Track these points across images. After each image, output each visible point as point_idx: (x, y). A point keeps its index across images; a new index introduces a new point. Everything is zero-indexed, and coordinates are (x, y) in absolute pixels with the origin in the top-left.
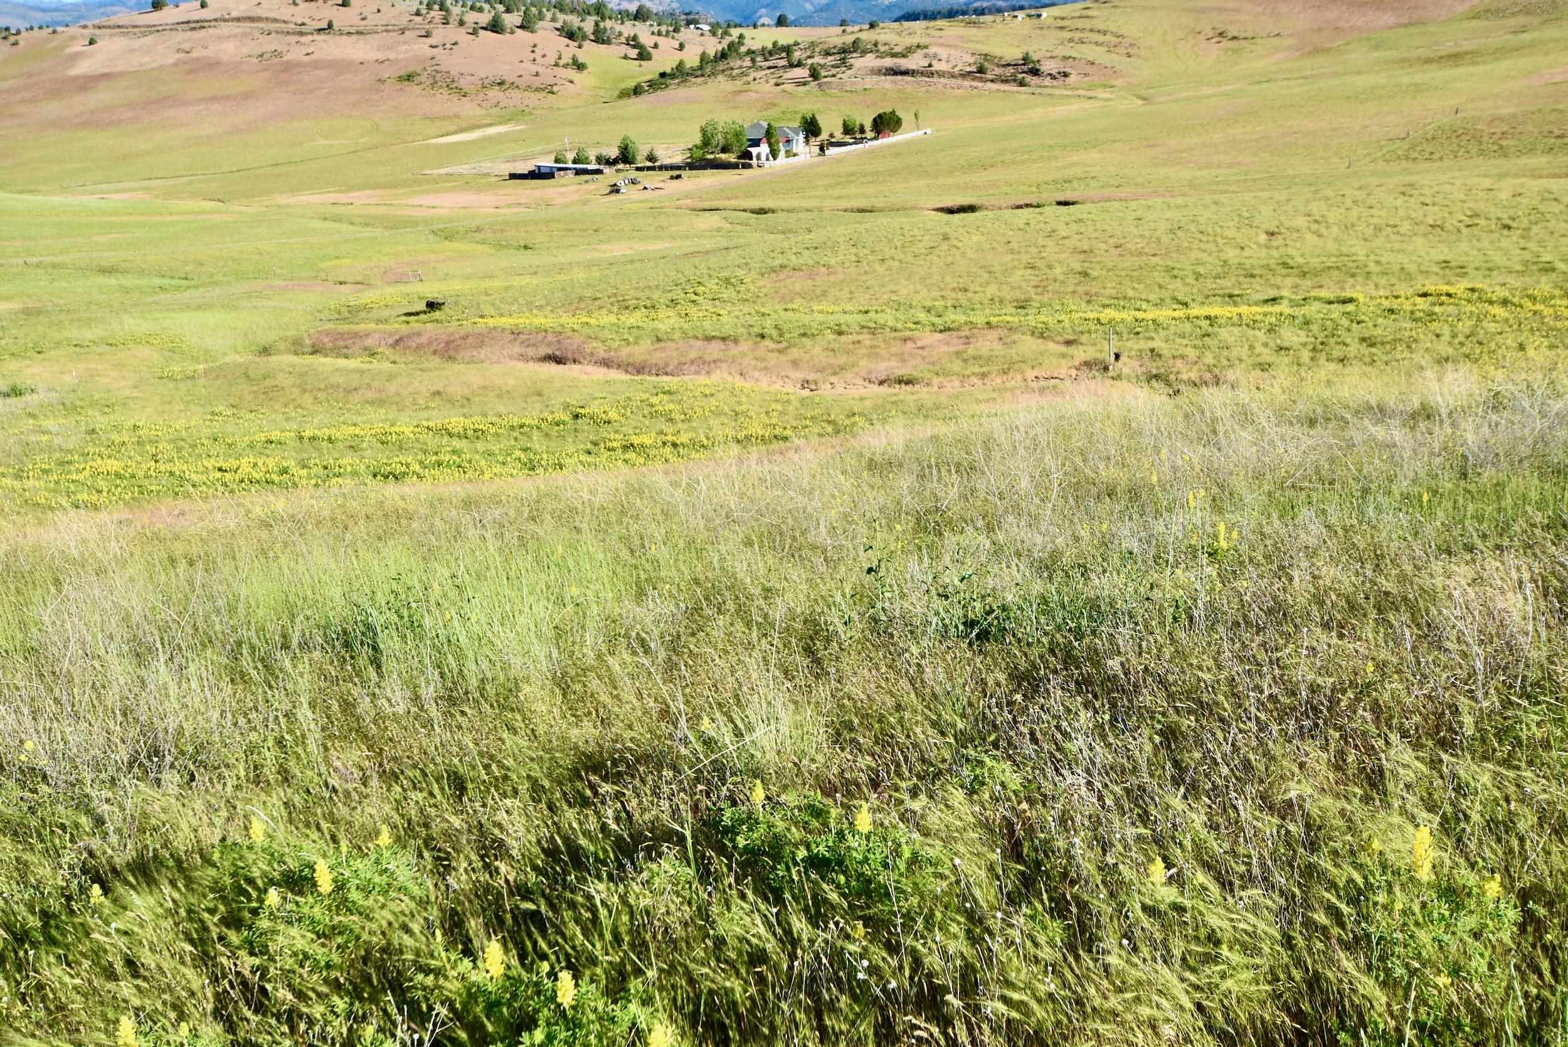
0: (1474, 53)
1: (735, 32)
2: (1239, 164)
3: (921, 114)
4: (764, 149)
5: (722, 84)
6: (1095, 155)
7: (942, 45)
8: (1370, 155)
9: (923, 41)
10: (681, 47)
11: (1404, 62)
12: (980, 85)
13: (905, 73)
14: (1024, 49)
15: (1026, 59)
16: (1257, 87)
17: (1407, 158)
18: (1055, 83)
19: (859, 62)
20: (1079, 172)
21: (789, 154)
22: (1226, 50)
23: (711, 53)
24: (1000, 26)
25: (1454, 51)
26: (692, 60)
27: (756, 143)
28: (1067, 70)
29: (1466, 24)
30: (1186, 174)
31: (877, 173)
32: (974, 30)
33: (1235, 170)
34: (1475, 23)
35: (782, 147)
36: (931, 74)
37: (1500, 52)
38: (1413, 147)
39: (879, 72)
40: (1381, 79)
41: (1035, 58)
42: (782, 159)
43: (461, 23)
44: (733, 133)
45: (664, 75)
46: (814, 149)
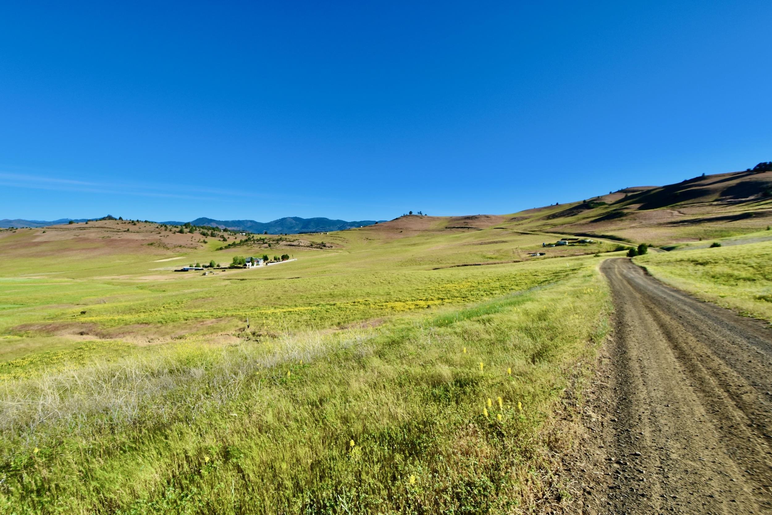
1: (252, 235)
3: (294, 256)
4: (250, 264)
5: (245, 247)
7: (302, 239)
9: (298, 238)
10: (236, 238)
12: (311, 249)
13: (293, 246)
14: (322, 241)
15: (322, 243)
18: (329, 248)
19: (281, 243)
21: (257, 265)
23: (243, 240)
24: (317, 236)
26: (238, 241)
27: (249, 262)
28: (332, 246)
31: (279, 270)
32: (311, 236)
35: (255, 263)
36: (299, 246)
39: (286, 245)
41: (324, 243)
42: (255, 266)
43: (171, 231)
44: (243, 260)
45: (229, 245)
46: (265, 264)
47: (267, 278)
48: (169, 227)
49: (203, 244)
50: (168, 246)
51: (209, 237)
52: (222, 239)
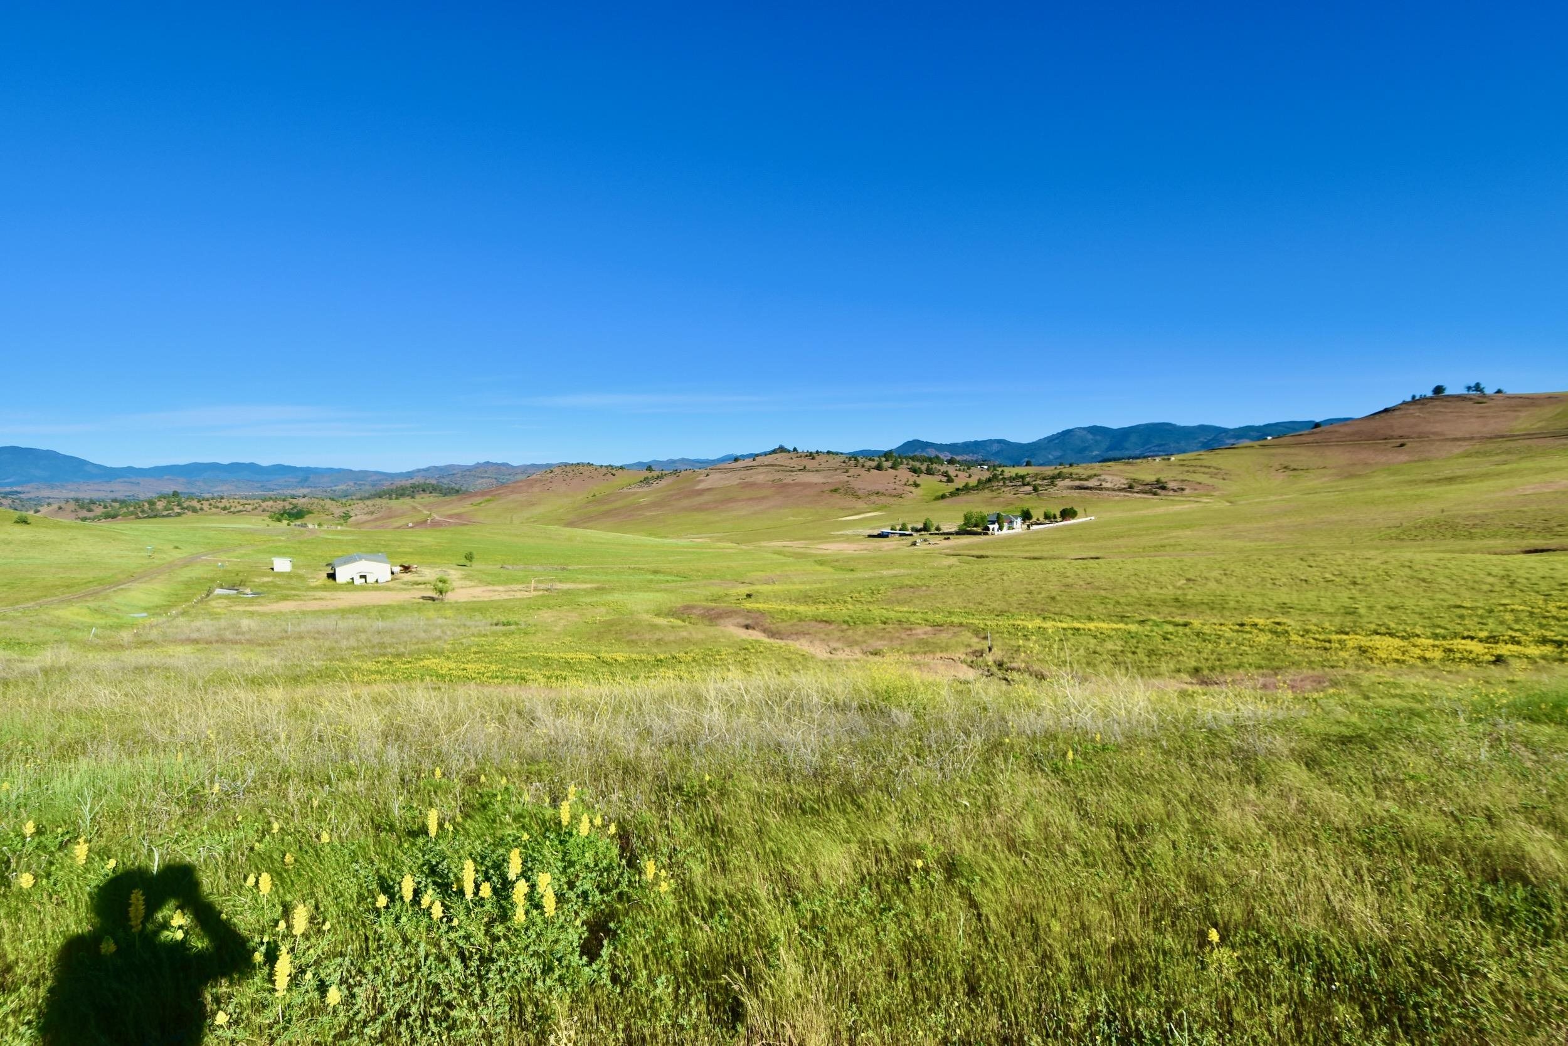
0: (1465, 477)
1: (1000, 469)
3: (1089, 510)
4: (996, 526)
5: (987, 494)
7: (1109, 474)
9: (1098, 472)
10: (970, 476)
11: (1412, 482)
12: (1129, 494)
13: (1087, 488)
14: (1159, 476)
15: (1159, 482)
16: (1306, 496)
17: (1397, 539)
18: (1176, 494)
19: (1061, 483)
21: (1009, 528)
22: (1288, 476)
23: (984, 479)
24: (1144, 465)
25: (1450, 476)
26: (973, 482)
27: (993, 523)
28: (1184, 487)
29: (1462, 460)
31: (1054, 539)
32: (1129, 467)
34: (1467, 460)
35: (1006, 525)
37: (1485, 477)
38: (1403, 532)
39: (1071, 488)
40: (1393, 493)
41: (1164, 481)
42: (1005, 531)
43: (863, 466)
44: (983, 518)
45: (958, 489)
46: (1025, 526)
47: (1028, 555)
48: (861, 460)
49: (913, 489)
50: (859, 493)
51: (922, 476)
52: (945, 479)
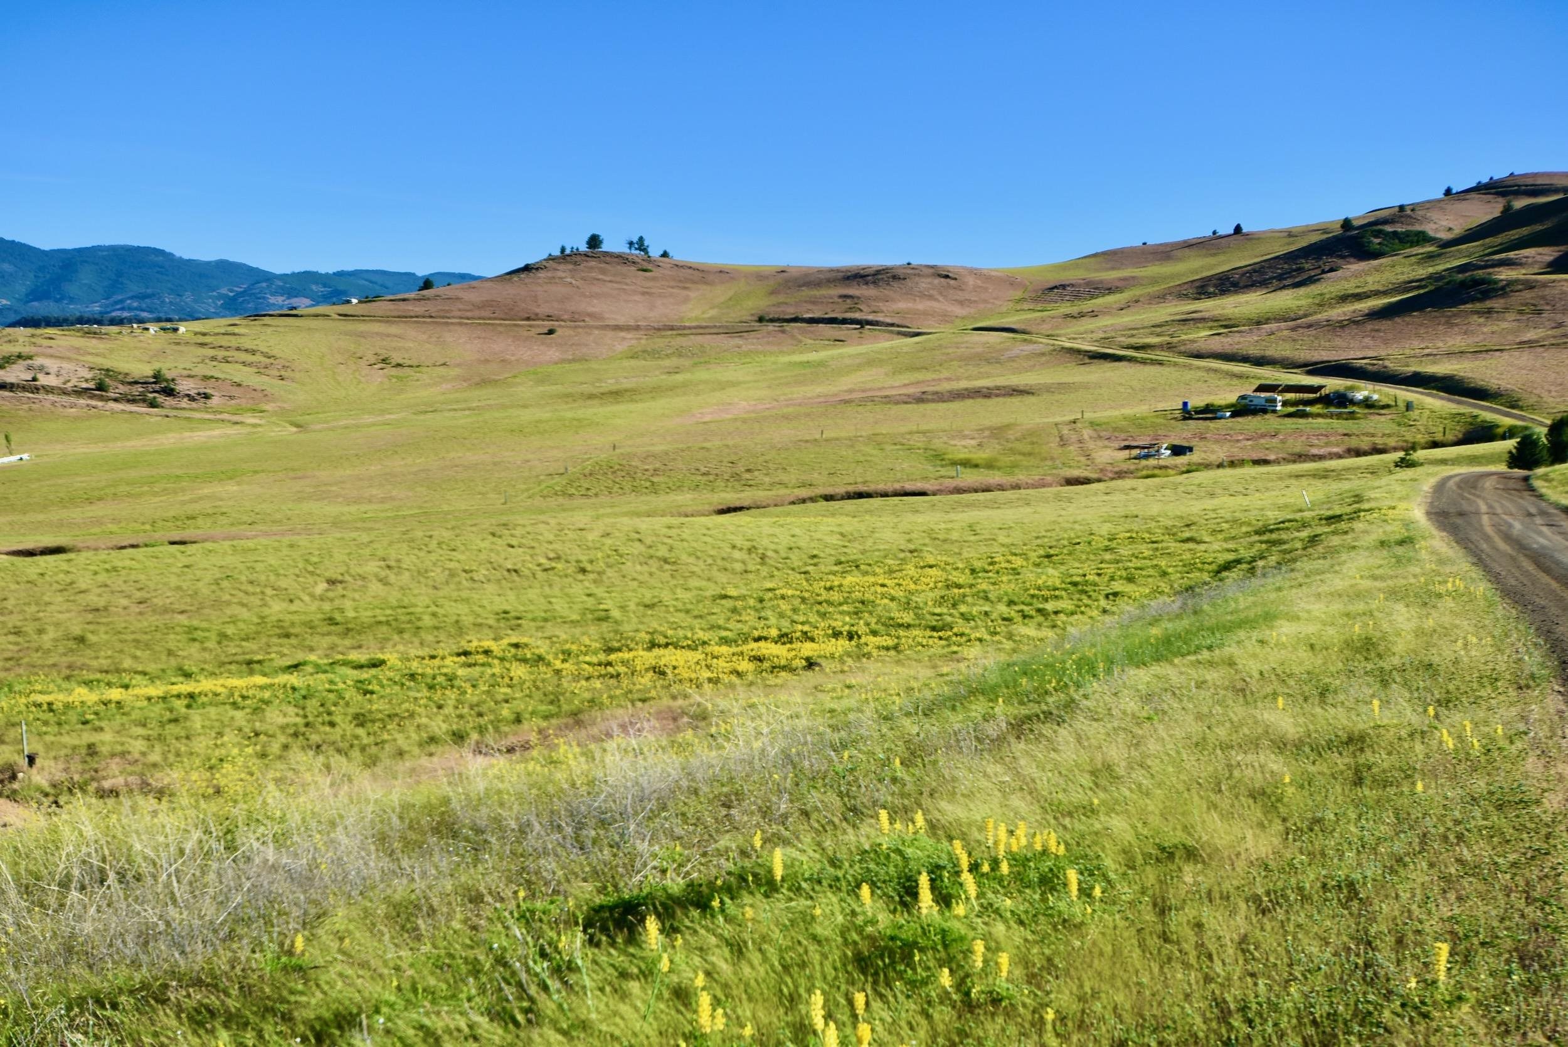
0: (633, 391)
2: (392, 499)
3: (14, 438)
6: (232, 488)
7: (52, 356)
8: (528, 490)
9: (26, 350)
11: (568, 397)
12: (100, 404)
14: (157, 366)
15: (157, 377)
16: (422, 417)
17: (564, 494)
18: (194, 405)
20: (208, 507)
22: (390, 378)
24: (126, 339)
25: (614, 388)
28: (208, 391)
29: (627, 363)
30: (332, 510)
32: (94, 341)
33: (387, 506)
34: (633, 363)
36: (37, 390)
37: (656, 391)
38: (570, 483)
40: (545, 414)
41: (169, 375)
